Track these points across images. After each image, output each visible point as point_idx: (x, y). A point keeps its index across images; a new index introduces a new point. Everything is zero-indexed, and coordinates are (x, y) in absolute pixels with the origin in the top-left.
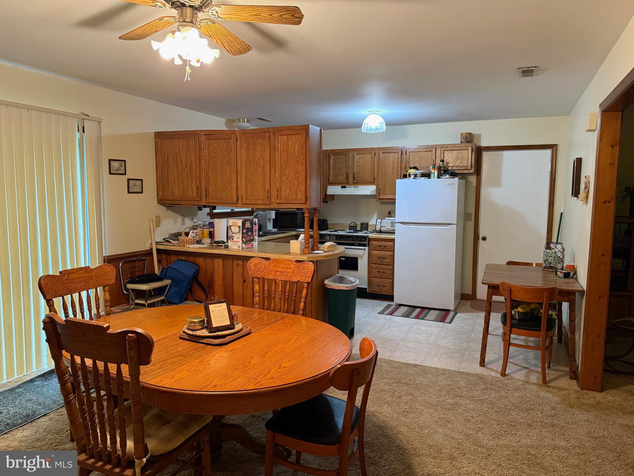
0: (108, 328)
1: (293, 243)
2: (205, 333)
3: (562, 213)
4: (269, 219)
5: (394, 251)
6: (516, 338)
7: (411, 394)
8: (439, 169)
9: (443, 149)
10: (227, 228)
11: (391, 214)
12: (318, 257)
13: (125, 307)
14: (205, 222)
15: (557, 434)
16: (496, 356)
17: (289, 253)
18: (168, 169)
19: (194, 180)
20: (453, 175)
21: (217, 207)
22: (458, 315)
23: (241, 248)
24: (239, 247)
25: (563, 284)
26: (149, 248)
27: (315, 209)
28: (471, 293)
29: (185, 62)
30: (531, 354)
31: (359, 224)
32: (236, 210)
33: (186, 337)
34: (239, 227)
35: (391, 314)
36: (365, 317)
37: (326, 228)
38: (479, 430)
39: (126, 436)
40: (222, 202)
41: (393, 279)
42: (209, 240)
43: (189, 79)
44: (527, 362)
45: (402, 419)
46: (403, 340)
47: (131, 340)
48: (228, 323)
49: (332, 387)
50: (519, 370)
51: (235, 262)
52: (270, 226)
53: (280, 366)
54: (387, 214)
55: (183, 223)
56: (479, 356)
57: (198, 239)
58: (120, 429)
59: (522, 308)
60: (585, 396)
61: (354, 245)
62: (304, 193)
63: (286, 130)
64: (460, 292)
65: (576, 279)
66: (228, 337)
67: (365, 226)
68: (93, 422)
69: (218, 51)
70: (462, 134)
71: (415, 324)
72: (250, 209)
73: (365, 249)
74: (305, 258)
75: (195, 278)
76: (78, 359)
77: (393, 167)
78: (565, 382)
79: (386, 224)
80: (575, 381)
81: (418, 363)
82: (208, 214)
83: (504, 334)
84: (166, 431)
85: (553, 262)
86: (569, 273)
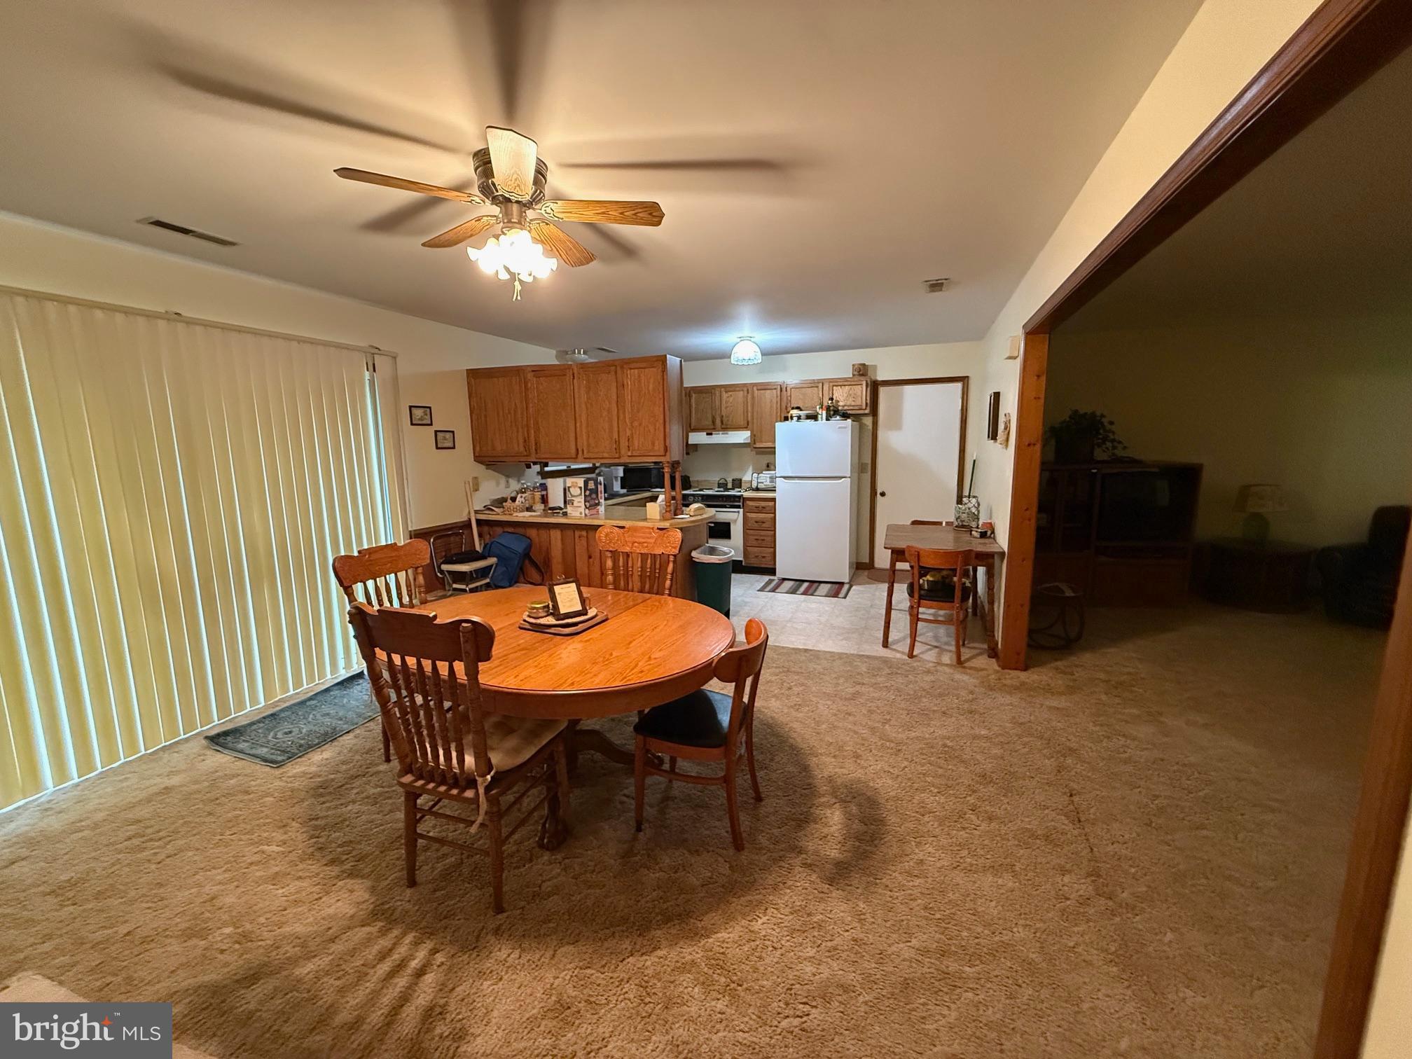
0: (435, 617)
1: (650, 506)
2: (551, 620)
3: (974, 461)
4: (616, 478)
5: (775, 513)
6: (926, 612)
7: (802, 685)
8: (828, 409)
9: (831, 384)
10: (565, 489)
11: (770, 466)
12: (683, 523)
13: (440, 593)
14: (536, 483)
15: (977, 722)
16: (902, 635)
17: (646, 520)
18: (486, 416)
19: (520, 430)
20: (845, 416)
21: (550, 464)
22: (854, 587)
23: (583, 515)
24: (581, 513)
25: (979, 546)
26: (466, 519)
27: (678, 463)
28: (867, 561)
29: (513, 276)
30: (942, 630)
31: (730, 480)
32: (573, 467)
33: (528, 626)
34: (581, 488)
35: (773, 590)
36: (742, 596)
37: (689, 487)
38: (887, 722)
39: (463, 750)
40: (555, 456)
41: (774, 547)
42: (542, 506)
43: (519, 298)
44: (937, 640)
45: (794, 713)
46: (790, 621)
47: (466, 630)
48: (579, 607)
49: (715, 679)
50: (930, 650)
51: (577, 533)
52: (617, 487)
53: (650, 657)
54: (765, 466)
55: (508, 486)
56: (882, 635)
57: (527, 506)
58: (456, 741)
59: (932, 576)
60: (1007, 677)
61: (725, 507)
62: (662, 442)
63: (637, 362)
64: (855, 561)
65: (994, 538)
66: (580, 625)
67: (738, 483)
68: (420, 734)
69: (555, 260)
70: (853, 365)
71: (804, 601)
72: (591, 465)
73: (738, 512)
74: (666, 524)
75: (527, 555)
76: (397, 659)
77: (771, 407)
78: (983, 661)
79: (764, 479)
80: (994, 660)
81: (810, 647)
82: (538, 473)
83: (911, 607)
84: (512, 742)
85: (966, 519)
86: (986, 532)
